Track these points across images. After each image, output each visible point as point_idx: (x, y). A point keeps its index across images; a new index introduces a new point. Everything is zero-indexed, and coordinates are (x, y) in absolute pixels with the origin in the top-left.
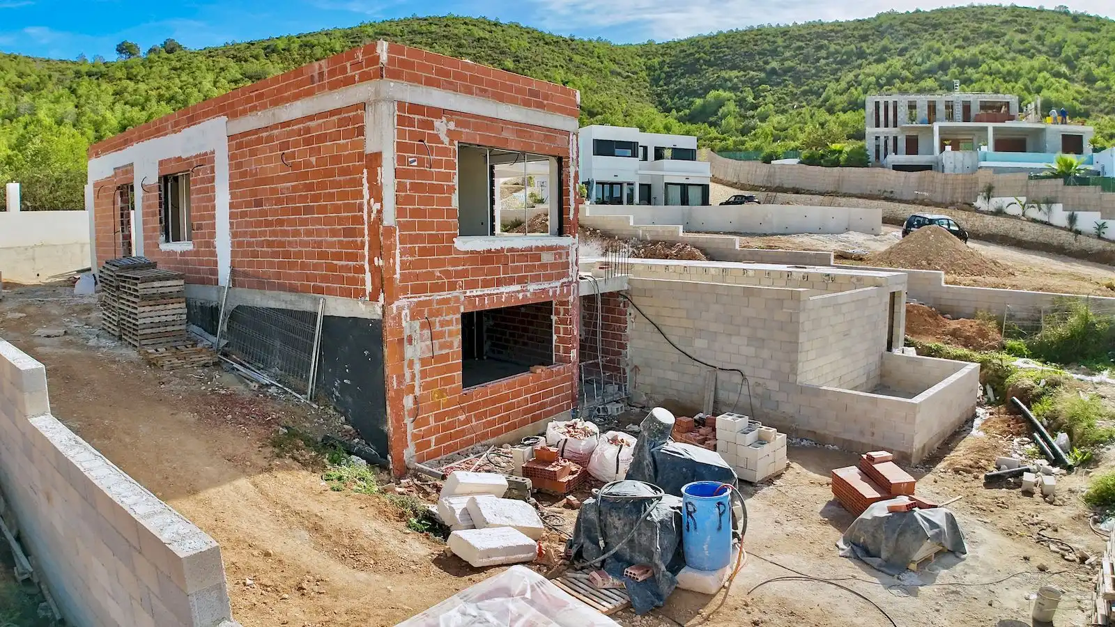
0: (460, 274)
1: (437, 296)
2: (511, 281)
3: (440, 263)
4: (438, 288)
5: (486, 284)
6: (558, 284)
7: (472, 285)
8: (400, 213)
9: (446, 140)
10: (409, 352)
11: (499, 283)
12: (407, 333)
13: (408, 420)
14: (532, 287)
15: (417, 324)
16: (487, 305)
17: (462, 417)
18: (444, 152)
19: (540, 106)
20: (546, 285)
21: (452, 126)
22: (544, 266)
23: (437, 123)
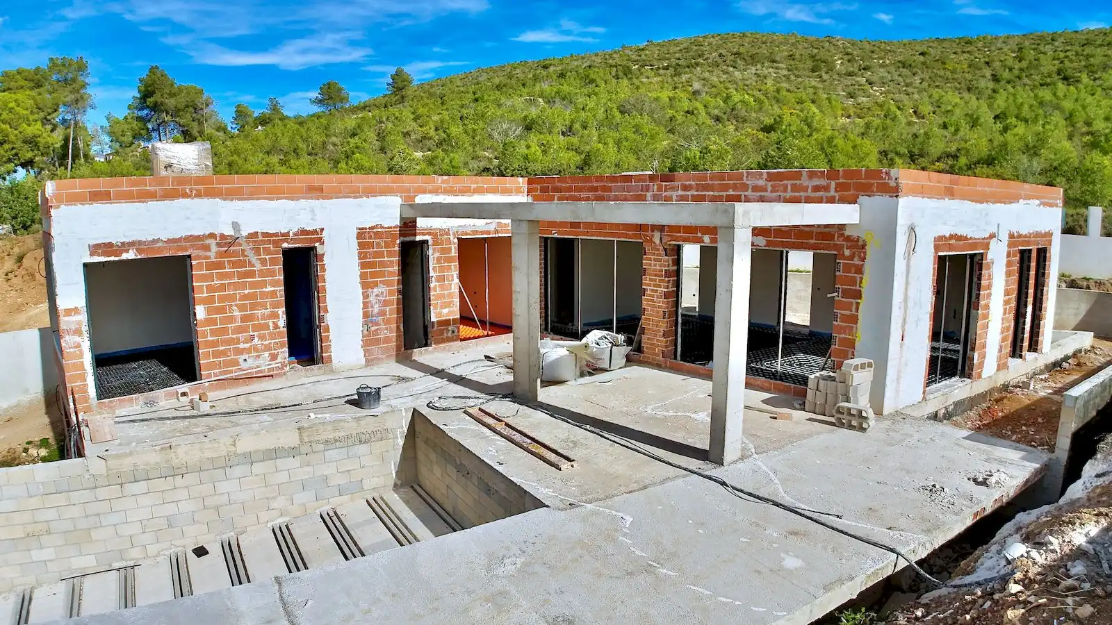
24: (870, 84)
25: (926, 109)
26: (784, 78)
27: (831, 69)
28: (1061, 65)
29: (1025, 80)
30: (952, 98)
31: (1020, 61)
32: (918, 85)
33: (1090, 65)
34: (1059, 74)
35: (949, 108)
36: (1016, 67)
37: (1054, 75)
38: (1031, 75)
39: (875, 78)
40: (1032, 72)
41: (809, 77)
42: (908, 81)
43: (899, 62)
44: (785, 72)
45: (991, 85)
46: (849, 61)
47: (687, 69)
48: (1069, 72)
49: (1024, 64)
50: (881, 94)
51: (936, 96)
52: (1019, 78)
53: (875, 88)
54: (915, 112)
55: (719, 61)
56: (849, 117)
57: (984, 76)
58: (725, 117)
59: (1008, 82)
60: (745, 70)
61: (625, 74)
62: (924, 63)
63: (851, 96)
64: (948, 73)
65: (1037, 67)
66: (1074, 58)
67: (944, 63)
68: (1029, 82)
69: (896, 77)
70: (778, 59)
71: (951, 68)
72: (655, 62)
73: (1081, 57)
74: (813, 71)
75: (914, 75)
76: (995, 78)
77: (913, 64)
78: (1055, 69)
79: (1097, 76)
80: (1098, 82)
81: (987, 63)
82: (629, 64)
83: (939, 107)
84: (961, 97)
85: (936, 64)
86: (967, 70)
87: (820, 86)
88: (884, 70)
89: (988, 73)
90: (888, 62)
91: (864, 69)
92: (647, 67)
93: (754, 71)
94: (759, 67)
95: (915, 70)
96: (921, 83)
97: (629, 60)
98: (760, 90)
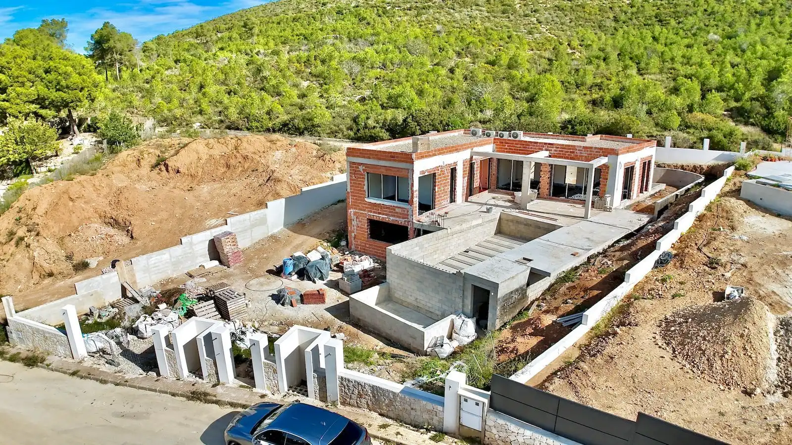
0: (367, 208)
2: (383, 214)
3: (362, 203)
4: (361, 210)
5: (374, 212)
6: (404, 220)
7: (371, 212)
8: (351, 189)
9: (362, 172)
10: (353, 223)
11: (379, 213)
12: (352, 218)
13: (353, 239)
14: (391, 218)
15: (355, 217)
16: (375, 218)
17: (368, 246)
18: (362, 175)
19: (395, 161)
20: (397, 219)
22: (397, 213)
24: (540, 23)
25: (575, 43)
26: (487, 19)
27: (515, 11)
28: (658, 11)
29: (634, 21)
30: (590, 35)
31: (631, 7)
32: (568, 24)
33: (677, 11)
34: (656, 18)
35: (589, 43)
36: (629, 11)
37: (653, 18)
38: (639, 17)
39: (542, 19)
40: (639, 15)
41: (501, 17)
42: (563, 21)
43: (556, 6)
44: (487, 14)
45: (613, 24)
46: (525, 5)
47: (424, 11)
48: (663, 17)
49: (634, 10)
50: (547, 30)
51: (581, 34)
52: (631, 19)
53: (543, 26)
54: (569, 45)
55: (443, 4)
56: (532, 50)
57: (608, 18)
58: (463, 52)
59: (624, 23)
60: (461, 12)
61: (384, 13)
62: (571, 8)
63: (530, 33)
64: (586, 15)
65: (643, 12)
66: (667, 6)
67: (584, 8)
68: (637, 23)
69: (555, 19)
70: (480, 3)
71: (588, 11)
72: (401, 5)
73: (671, 6)
74: (504, 13)
75: (566, 16)
76: (616, 20)
77: (565, 8)
78: (654, 14)
79: (681, 20)
80: (681, 25)
81: (611, 8)
82: (385, 6)
83: (583, 41)
84: (596, 34)
85: (578, 8)
86: (598, 13)
87: (510, 25)
88: (547, 13)
89: (611, 16)
90: (549, 6)
91: (535, 11)
92: (397, 8)
93: (467, 13)
94: (469, 9)
95: (566, 13)
96: (570, 22)
97: (383, 2)
98: (474, 29)
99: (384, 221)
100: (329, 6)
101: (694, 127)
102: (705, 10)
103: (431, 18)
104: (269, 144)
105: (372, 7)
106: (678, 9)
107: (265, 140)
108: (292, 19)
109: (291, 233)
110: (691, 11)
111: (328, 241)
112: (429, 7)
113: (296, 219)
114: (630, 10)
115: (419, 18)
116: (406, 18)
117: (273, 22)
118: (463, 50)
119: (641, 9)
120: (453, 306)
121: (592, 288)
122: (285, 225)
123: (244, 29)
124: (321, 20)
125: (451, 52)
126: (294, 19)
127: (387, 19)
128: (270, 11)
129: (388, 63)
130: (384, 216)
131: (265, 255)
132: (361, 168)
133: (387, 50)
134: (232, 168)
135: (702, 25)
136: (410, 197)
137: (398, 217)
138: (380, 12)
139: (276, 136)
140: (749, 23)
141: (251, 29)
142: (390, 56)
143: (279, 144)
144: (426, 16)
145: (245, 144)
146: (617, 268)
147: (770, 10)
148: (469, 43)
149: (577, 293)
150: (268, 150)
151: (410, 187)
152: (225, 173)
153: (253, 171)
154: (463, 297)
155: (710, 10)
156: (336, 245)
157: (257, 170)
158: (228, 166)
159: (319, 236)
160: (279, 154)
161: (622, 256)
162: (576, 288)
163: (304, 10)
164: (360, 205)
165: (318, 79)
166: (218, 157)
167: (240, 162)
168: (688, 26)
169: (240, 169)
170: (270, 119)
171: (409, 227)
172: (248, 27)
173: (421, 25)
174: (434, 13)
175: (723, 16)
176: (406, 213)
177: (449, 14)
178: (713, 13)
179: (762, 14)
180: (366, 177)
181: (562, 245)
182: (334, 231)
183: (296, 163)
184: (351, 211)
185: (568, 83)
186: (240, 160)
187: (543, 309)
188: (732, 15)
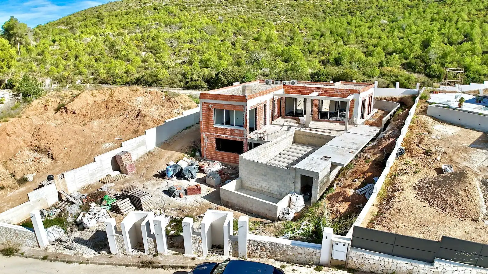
0: (214, 131)
1: (210, 133)
2: (226, 134)
3: (211, 128)
4: (211, 132)
5: (220, 134)
6: (240, 138)
7: (217, 133)
8: (203, 120)
9: (211, 108)
10: (205, 141)
11: (223, 134)
12: (204, 138)
13: (205, 151)
14: (232, 137)
15: (206, 137)
16: (220, 137)
17: (215, 155)
18: (211, 110)
19: (234, 101)
20: (236, 137)
21: (212, 106)
22: (236, 133)
23: (209, 105)
24: (279, 14)
25: (302, 26)
26: (248, 12)
27: (264, 8)
28: (349, 7)
29: (335, 13)
30: (310, 21)
32: (296, 15)
33: (360, 7)
34: (348, 11)
35: (310, 26)
37: (346, 11)
38: (337, 10)
39: (281, 12)
40: (338, 9)
41: (256, 11)
42: (293, 13)
43: (288, 4)
44: (247, 9)
45: (323, 15)
46: (270, 4)
47: (209, 7)
48: (352, 10)
49: (335, 6)
50: (284, 19)
51: (305, 21)
52: (333, 12)
53: (281, 16)
54: (298, 27)
55: (220, 4)
56: (278, 31)
57: (320, 11)
58: (238, 33)
59: (329, 14)
60: (231, 8)
61: (184, 9)
62: (297, 5)
63: (275, 21)
64: (307, 9)
65: (340, 7)
66: (353, 3)
67: (305, 5)
68: (337, 14)
69: (289, 12)
70: (243, 3)
72: (194, 4)
73: (356, 3)
74: (257, 9)
75: (294, 10)
76: (324, 12)
77: (293, 5)
78: (346, 8)
79: (363, 12)
80: (363, 15)
81: (321, 5)
82: (184, 4)
83: (306, 25)
84: (313, 21)
85: (302, 5)
86: (313, 8)
87: (262, 16)
88: (283, 8)
89: (321, 10)
90: (284, 4)
91: (276, 7)
92: (192, 6)
93: (235, 9)
94: (237, 6)
95: (294, 8)
96: (298, 14)
97: (183, 2)
98: (241, 18)
99: (227, 139)
100: (148, 5)
101: (387, 75)
102: (377, 6)
103: (214, 12)
104: (132, 93)
105: (176, 5)
106: (361, 5)
107: (129, 90)
108: (125, 13)
109: (162, 150)
110: (368, 7)
111: (188, 154)
112: (212, 5)
113: (163, 140)
114: (332, 6)
115: (206, 12)
116: (198, 12)
117: (113, 15)
118: (237, 31)
119: (339, 6)
120: (288, 188)
121: (367, 172)
122: (157, 145)
123: (97, 19)
124: (144, 13)
125: (230, 33)
126: (126, 13)
127: (186, 12)
128: (110, 8)
129: (194, 40)
130: (225, 136)
131: (149, 165)
132: (210, 106)
133: (192, 32)
134: (110, 108)
135: (375, 14)
136: (244, 123)
137: (236, 136)
138: (182, 8)
139: (136, 87)
140: (404, 13)
141: (102, 20)
142: (194, 35)
143: (138, 92)
144: (210, 10)
145: (116, 93)
146: (374, 159)
147: (416, 4)
148: (241, 27)
149: (359, 175)
150: (132, 96)
151: (244, 116)
152: (106, 112)
153: (125, 110)
154: (295, 182)
155: (379, 6)
156: (193, 156)
157: (127, 110)
158: (108, 108)
159: (181, 150)
160: (140, 99)
161: (375, 152)
162: (357, 172)
163: (132, 7)
164: (210, 130)
165: (151, 50)
166: (100, 102)
167: (115, 105)
168: (368, 15)
169: (116, 109)
170: (128, 76)
171: (244, 142)
172: (100, 18)
173: (208, 16)
174: (215, 8)
175: (388, 8)
176: (242, 133)
177: (225, 9)
178: (381, 7)
179: (412, 7)
180: (214, 112)
181: (341, 147)
182: (190, 147)
183: (152, 105)
184: (203, 134)
185: (304, 50)
186: (115, 104)
187: (341, 186)
188: (393, 8)
